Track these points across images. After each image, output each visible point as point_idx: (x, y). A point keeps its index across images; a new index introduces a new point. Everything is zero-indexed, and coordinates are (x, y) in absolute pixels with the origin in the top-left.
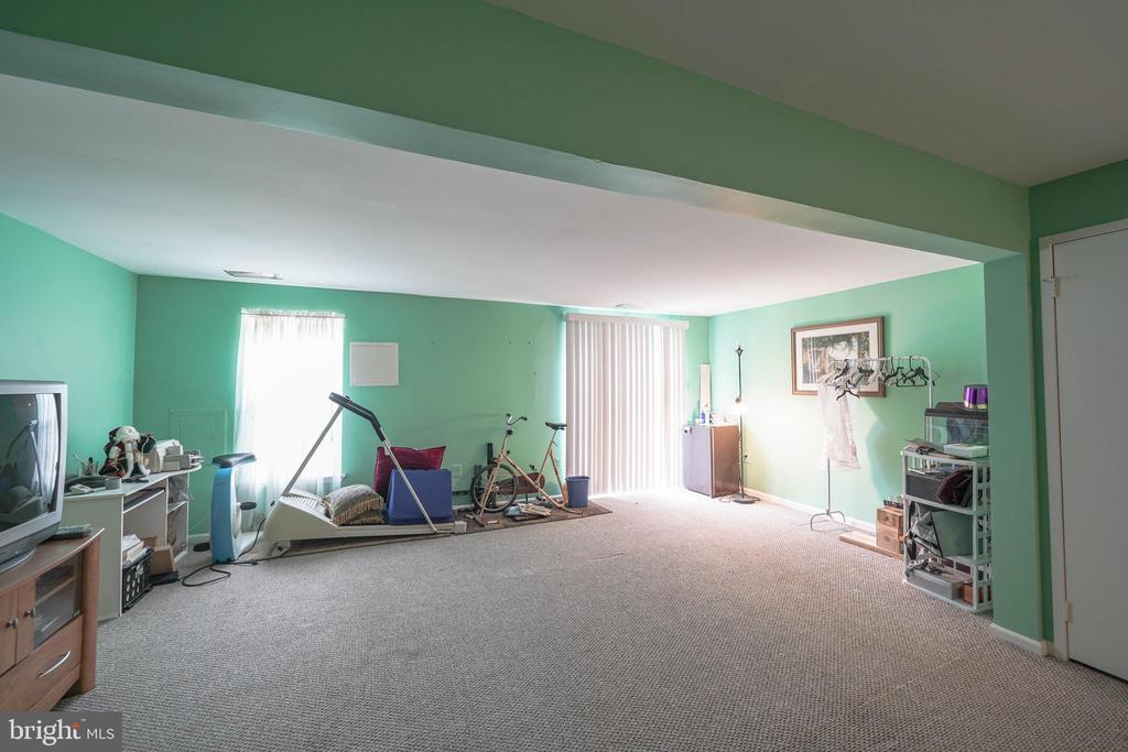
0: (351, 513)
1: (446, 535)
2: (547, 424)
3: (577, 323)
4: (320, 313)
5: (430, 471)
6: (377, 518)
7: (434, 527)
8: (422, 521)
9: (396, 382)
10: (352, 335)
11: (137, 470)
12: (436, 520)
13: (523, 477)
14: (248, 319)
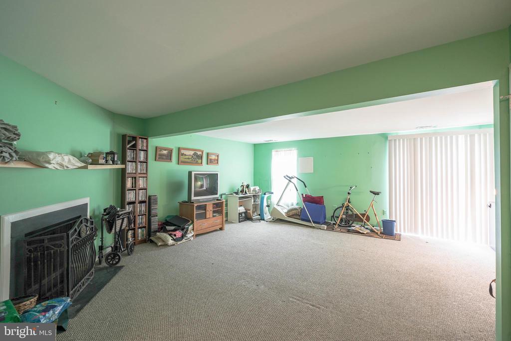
0: (291, 214)
1: (318, 229)
2: (371, 192)
3: (395, 140)
4: (290, 149)
5: (318, 205)
6: (298, 217)
7: (314, 225)
8: (309, 221)
9: (312, 172)
10: (300, 155)
11: (246, 192)
12: (314, 222)
13: (357, 214)
14: (274, 153)
